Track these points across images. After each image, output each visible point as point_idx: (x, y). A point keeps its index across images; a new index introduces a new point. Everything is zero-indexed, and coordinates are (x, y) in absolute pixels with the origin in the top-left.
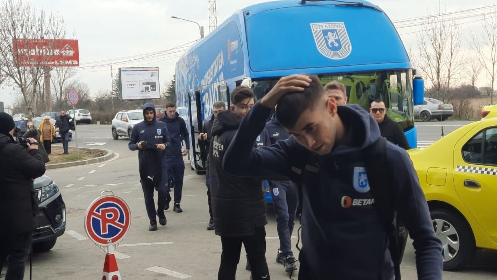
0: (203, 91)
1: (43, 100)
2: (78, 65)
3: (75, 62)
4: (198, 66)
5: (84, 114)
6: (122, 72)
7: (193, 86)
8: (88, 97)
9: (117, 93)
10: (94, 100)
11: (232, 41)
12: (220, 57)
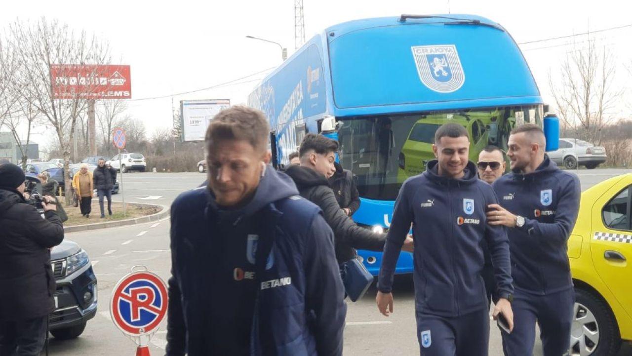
0: (279, 132)
1: (87, 141)
2: (130, 97)
3: (126, 93)
4: (274, 100)
5: (136, 160)
6: (184, 106)
8: (143, 137)
9: (179, 132)
10: (150, 141)
11: (313, 69)
12: (299, 89)
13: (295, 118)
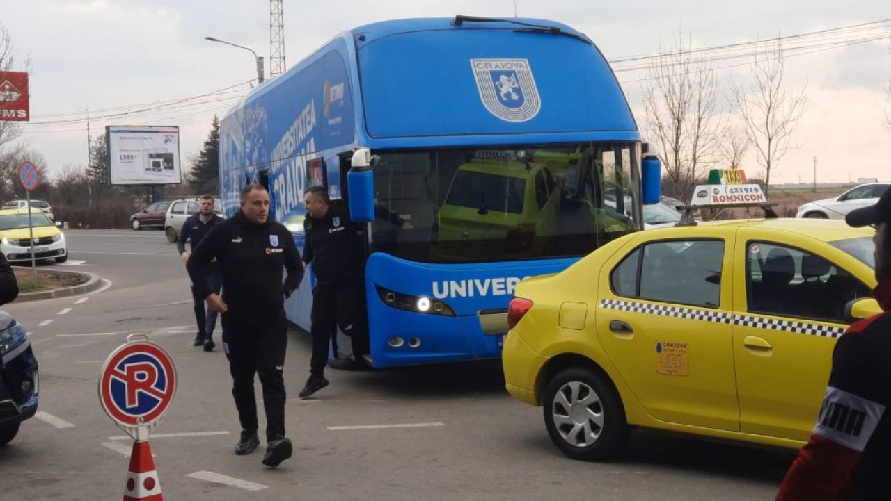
0: (274, 170)
4: (266, 127)
7: (254, 162)
11: (332, 85)
12: (309, 113)
13: (303, 151)
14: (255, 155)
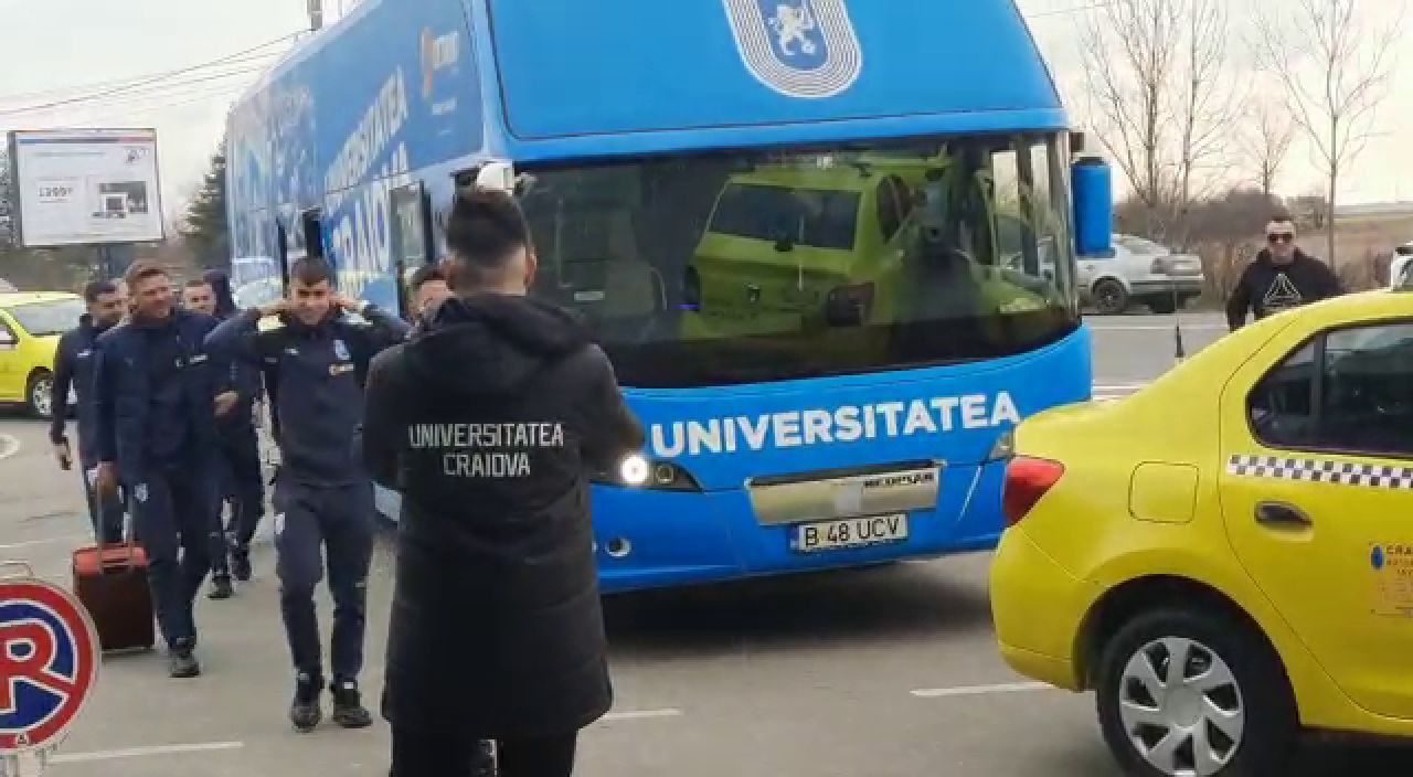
0: (330, 211)
4: (313, 125)
7: (293, 196)
11: (438, 35)
12: (395, 91)
13: (385, 171)
14: (294, 181)
